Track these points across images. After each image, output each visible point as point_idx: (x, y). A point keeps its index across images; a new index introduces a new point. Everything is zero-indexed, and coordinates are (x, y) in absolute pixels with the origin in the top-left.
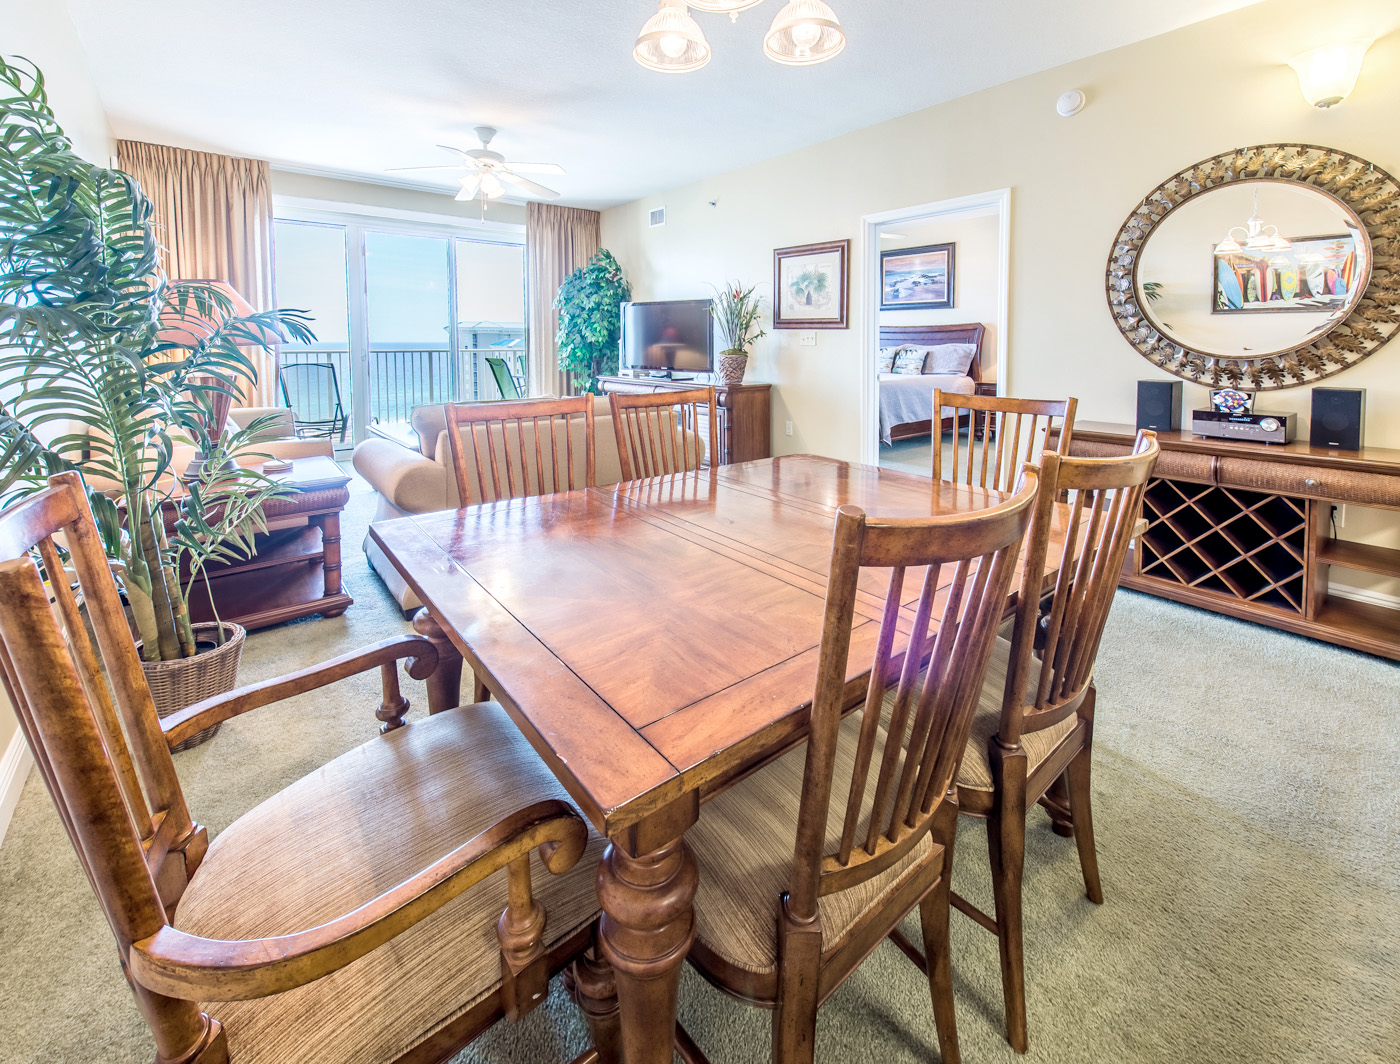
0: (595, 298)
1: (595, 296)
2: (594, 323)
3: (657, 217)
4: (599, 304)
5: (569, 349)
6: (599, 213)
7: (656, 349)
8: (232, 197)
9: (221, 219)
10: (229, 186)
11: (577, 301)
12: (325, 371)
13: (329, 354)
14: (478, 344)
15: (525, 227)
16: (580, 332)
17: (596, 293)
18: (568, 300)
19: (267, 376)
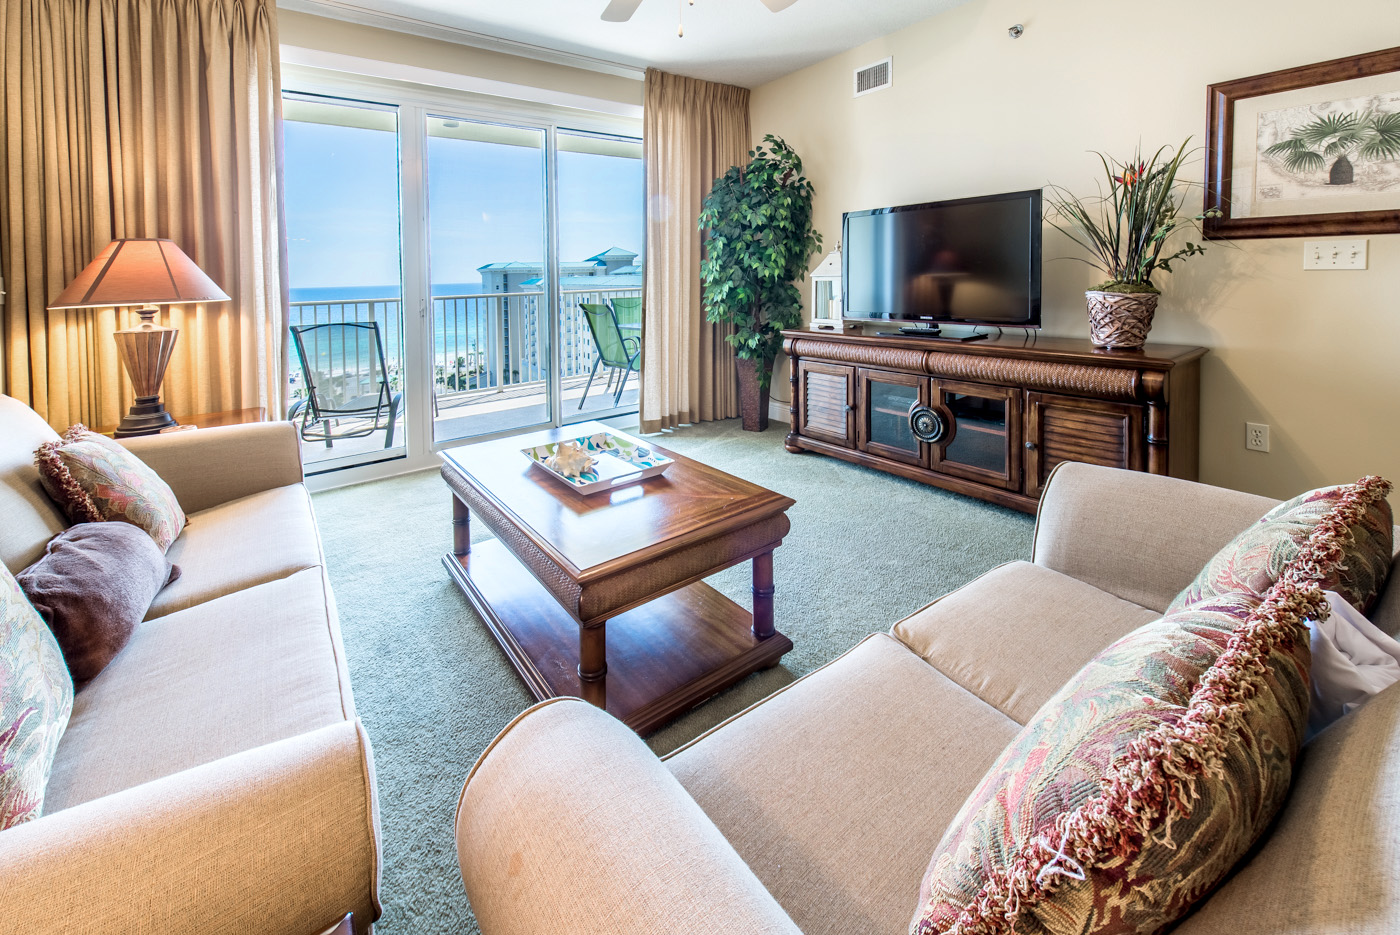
0: (765, 210)
1: (764, 206)
2: (766, 248)
3: (872, 78)
4: (772, 218)
5: (726, 288)
6: (749, 91)
7: (925, 282)
8: (210, 45)
9: (189, 83)
10: (205, 26)
11: (736, 216)
12: (365, 335)
13: (372, 304)
14: (510, 284)
15: (642, 109)
16: (739, 262)
17: (767, 202)
18: (722, 216)
19: (267, 351)
